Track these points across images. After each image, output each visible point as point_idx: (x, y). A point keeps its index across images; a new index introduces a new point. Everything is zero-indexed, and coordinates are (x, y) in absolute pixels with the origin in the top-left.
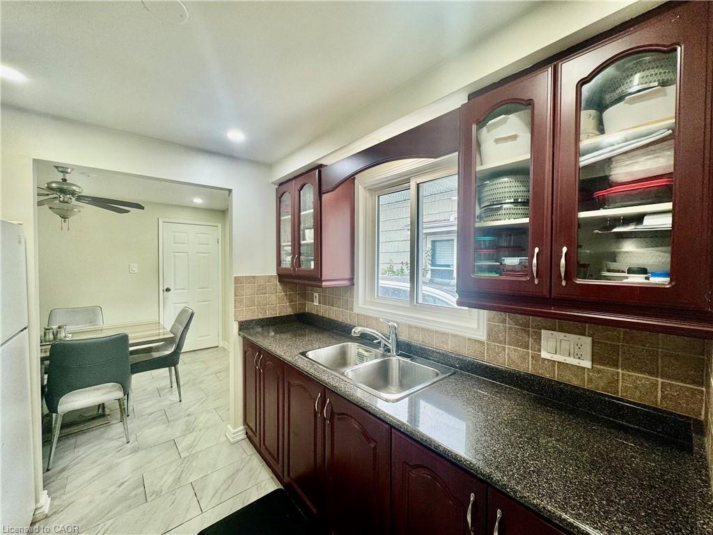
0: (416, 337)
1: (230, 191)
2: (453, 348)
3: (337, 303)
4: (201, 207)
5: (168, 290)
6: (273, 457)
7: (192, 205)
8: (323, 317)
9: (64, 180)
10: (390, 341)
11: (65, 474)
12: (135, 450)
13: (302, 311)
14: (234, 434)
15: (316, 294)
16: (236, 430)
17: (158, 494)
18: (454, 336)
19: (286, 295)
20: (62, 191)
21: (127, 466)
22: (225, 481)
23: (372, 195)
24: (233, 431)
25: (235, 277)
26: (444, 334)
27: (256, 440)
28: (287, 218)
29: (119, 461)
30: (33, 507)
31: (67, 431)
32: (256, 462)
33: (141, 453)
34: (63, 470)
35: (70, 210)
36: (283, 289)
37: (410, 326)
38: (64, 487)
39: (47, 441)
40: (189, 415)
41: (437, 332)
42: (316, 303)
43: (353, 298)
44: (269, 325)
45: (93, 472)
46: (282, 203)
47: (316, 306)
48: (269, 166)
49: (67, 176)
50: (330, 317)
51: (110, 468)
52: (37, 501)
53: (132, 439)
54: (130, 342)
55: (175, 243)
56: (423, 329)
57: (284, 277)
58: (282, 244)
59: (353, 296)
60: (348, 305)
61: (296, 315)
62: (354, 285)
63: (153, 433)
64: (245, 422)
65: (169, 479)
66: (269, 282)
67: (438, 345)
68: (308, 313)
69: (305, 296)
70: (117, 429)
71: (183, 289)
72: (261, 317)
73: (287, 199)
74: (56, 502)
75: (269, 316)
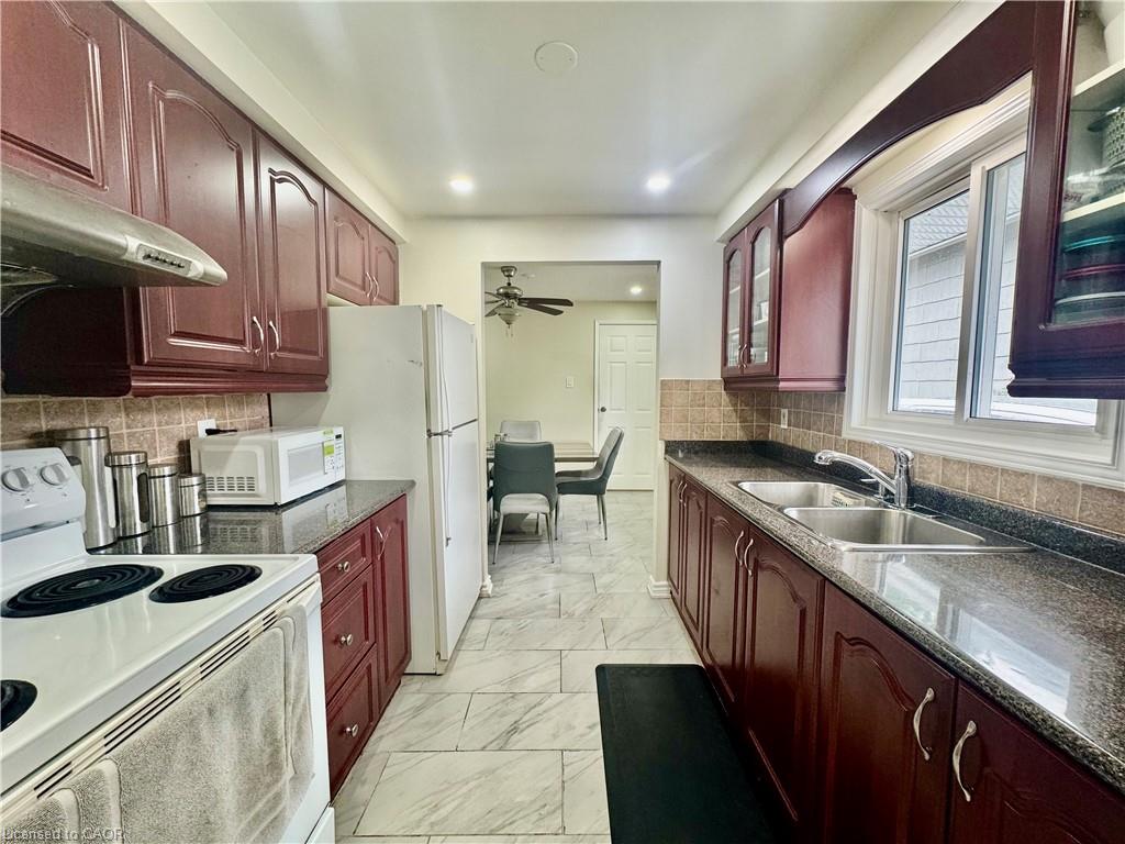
0: (957, 480)
1: (659, 263)
2: (1044, 505)
3: (815, 424)
4: (638, 299)
5: (603, 410)
6: (692, 620)
7: (630, 299)
8: (793, 447)
9: (509, 284)
10: (894, 482)
11: (503, 571)
12: (558, 571)
13: (761, 438)
14: (656, 586)
15: (785, 411)
16: (658, 584)
17: (571, 616)
18: (1048, 479)
19: (736, 411)
20: (507, 296)
21: (549, 582)
22: (636, 632)
23: (891, 222)
24: (654, 583)
25: (662, 381)
26: (1023, 475)
27: (678, 597)
28: (735, 290)
29: (542, 575)
30: (481, 584)
31: (509, 537)
32: (677, 627)
33: (562, 575)
34: (504, 567)
35: (512, 315)
36: (730, 401)
37: (946, 460)
38: (502, 580)
39: (491, 542)
40: (612, 555)
41: (1004, 471)
42: (784, 426)
43: (842, 413)
44: (706, 452)
45: (522, 578)
46: (731, 270)
47: (784, 430)
48: (715, 216)
49: (512, 281)
50: (805, 448)
51: (535, 578)
52: (483, 581)
53: (557, 560)
54: (556, 456)
55: (612, 351)
56: (974, 466)
57: (731, 382)
58: (730, 332)
59: (842, 410)
60: (834, 426)
61: (751, 443)
62: (844, 390)
63: (575, 561)
64: (669, 578)
65: (580, 608)
66: (708, 389)
67: (1007, 497)
68: (772, 442)
69: (769, 415)
70: (545, 548)
71: (619, 410)
72: (695, 438)
73: (737, 261)
74: (497, 589)
75: (706, 438)
